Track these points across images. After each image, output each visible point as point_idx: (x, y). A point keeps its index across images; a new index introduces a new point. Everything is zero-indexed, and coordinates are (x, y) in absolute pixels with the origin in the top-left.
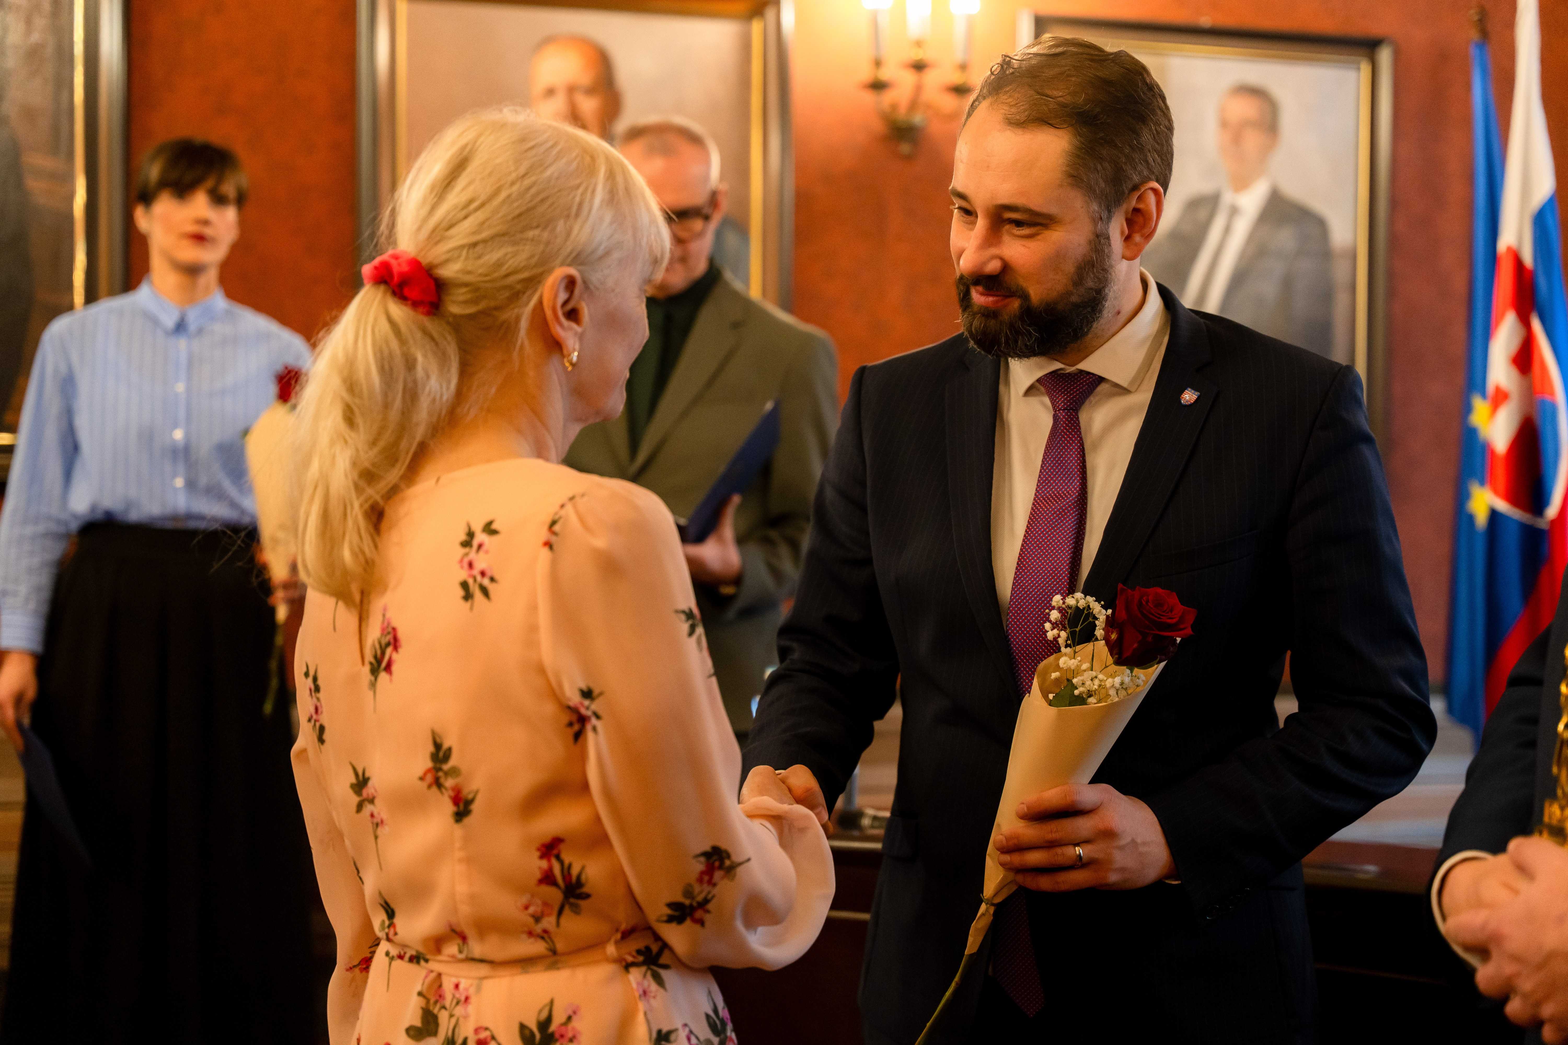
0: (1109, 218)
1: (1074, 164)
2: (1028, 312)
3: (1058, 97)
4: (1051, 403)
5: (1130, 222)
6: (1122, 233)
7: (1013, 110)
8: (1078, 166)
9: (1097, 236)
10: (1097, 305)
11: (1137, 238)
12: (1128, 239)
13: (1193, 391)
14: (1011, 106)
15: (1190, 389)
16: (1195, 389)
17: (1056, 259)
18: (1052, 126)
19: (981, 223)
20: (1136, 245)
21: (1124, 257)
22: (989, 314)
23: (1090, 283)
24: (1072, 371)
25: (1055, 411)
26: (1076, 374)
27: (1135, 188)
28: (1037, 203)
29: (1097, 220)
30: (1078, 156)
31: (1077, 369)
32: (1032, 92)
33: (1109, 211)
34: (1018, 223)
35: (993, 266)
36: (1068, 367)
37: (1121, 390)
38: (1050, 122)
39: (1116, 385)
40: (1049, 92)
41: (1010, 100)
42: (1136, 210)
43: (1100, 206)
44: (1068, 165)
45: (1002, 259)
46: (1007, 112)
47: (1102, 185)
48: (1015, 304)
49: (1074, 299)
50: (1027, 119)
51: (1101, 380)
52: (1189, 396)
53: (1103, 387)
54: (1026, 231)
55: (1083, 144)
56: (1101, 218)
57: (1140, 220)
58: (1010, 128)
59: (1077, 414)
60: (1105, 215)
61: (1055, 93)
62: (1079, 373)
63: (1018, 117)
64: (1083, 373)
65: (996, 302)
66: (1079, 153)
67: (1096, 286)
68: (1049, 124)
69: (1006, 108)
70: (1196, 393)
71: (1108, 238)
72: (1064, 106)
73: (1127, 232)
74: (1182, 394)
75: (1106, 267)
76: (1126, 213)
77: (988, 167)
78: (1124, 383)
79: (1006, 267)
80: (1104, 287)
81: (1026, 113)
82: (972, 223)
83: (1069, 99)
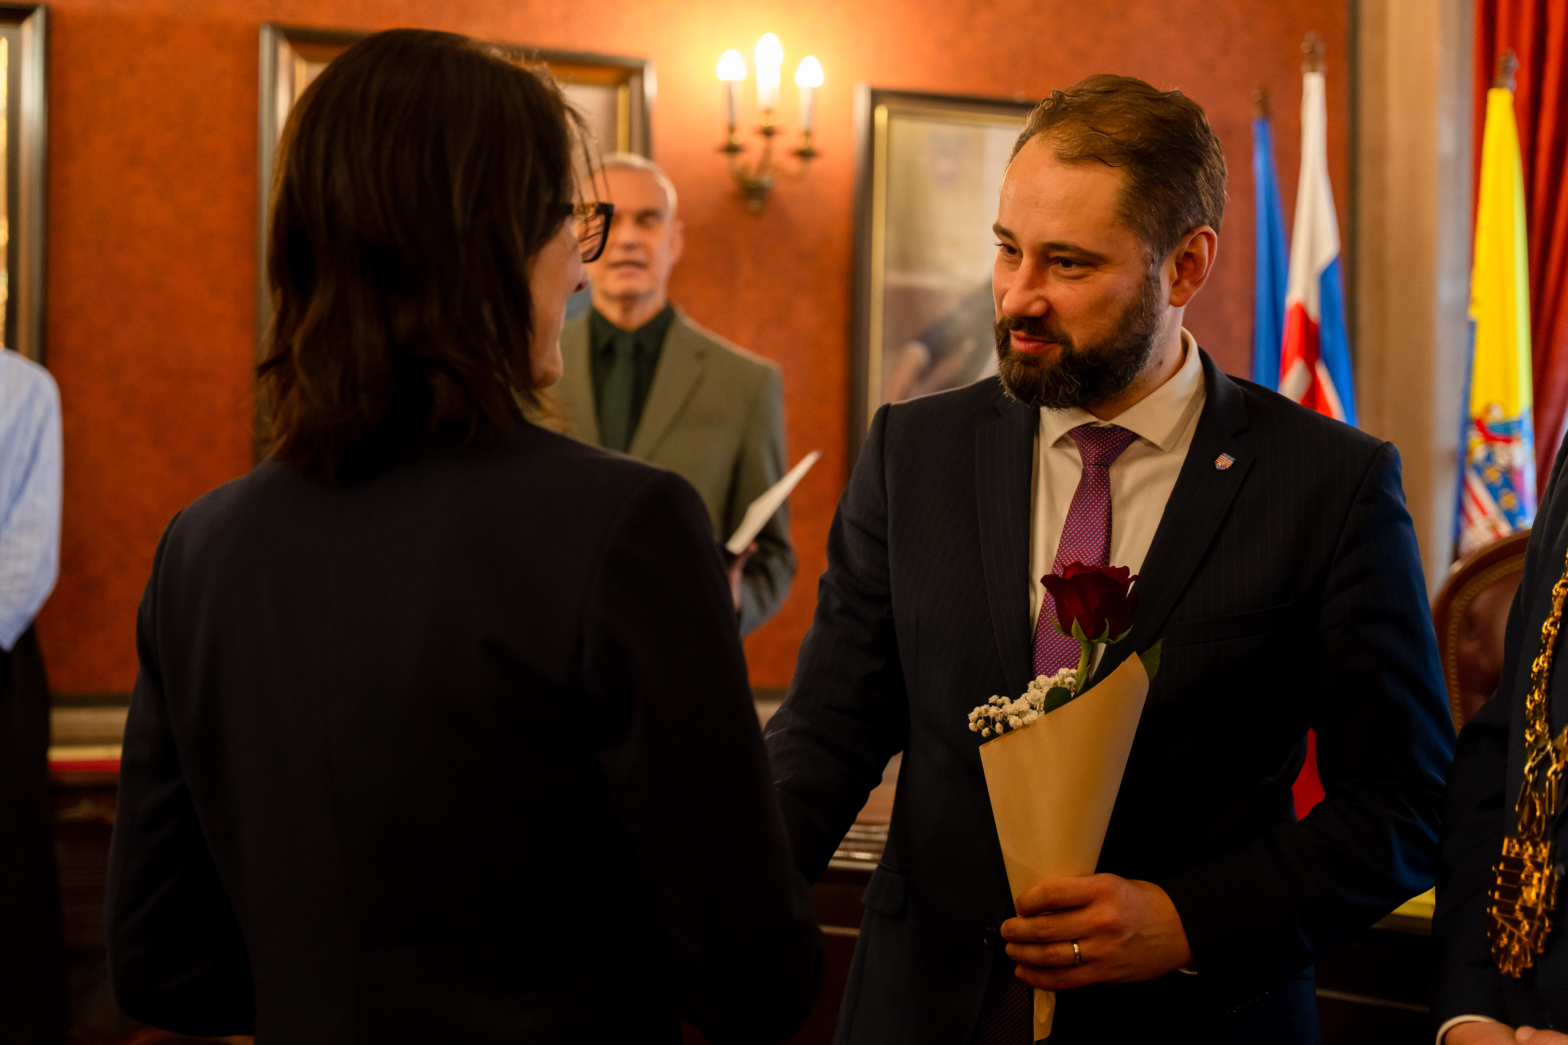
0: (1160, 261)
1: (1127, 204)
2: (1070, 359)
3: (1112, 134)
5: (1179, 266)
6: (1171, 278)
7: (1065, 146)
8: (1131, 206)
9: (1148, 279)
10: (1142, 353)
11: (1186, 283)
12: (1176, 284)
13: (1228, 457)
14: (1063, 141)
15: (1225, 455)
16: (1231, 454)
18: (1105, 163)
19: (1026, 262)
20: (1185, 290)
21: (1171, 303)
22: (1028, 360)
23: (1137, 328)
24: (1107, 426)
25: (1085, 466)
26: (1110, 430)
27: (1189, 231)
28: (1086, 241)
29: (1147, 262)
30: (1131, 195)
31: (1113, 424)
32: (1087, 128)
33: (1162, 254)
34: (1067, 263)
35: (1037, 308)
36: (1101, 421)
37: (1156, 450)
38: (1104, 159)
39: (1149, 444)
40: (1104, 129)
41: (1062, 135)
42: (1188, 255)
43: (1153, 248)
44: (1121, 204)
45: (1046, 300)
46: (1058, 148)
47: (1156, 227)
48: (1056, 352)
49: (1119, 345)
50: (1079, 155)
51: (1134, 437)
52: (1224, 462)
53: (1137, 445)
54: (1074, 271)
55: (1137, 182)
56: (1153, 261)
57: (1191, 265)
58: (1061, 163)
59: (1108, 470)
60: (1156, 258)
61: (1109, 130)
62: (1113, 429)
63: (1070, 153)
64: (1117, 429)
65: (1037, 348)
66: (1133, 192)
67: (1143, 332)
68: (1103, 161)
69: (1058, 144)
70: (1232, 459)
71: (1158, 282)
72: (1119, 143)
73: (1176, 276)
74: (1217, 459)
75: (1155, 312)
76: (1178, 257)
77: (1037, 203)
78: (1159, 442)
79: (1050, 310)
80: (1150, 334)
81: (1080, 148)
82: (1018, 263)
83: (1121, 137)
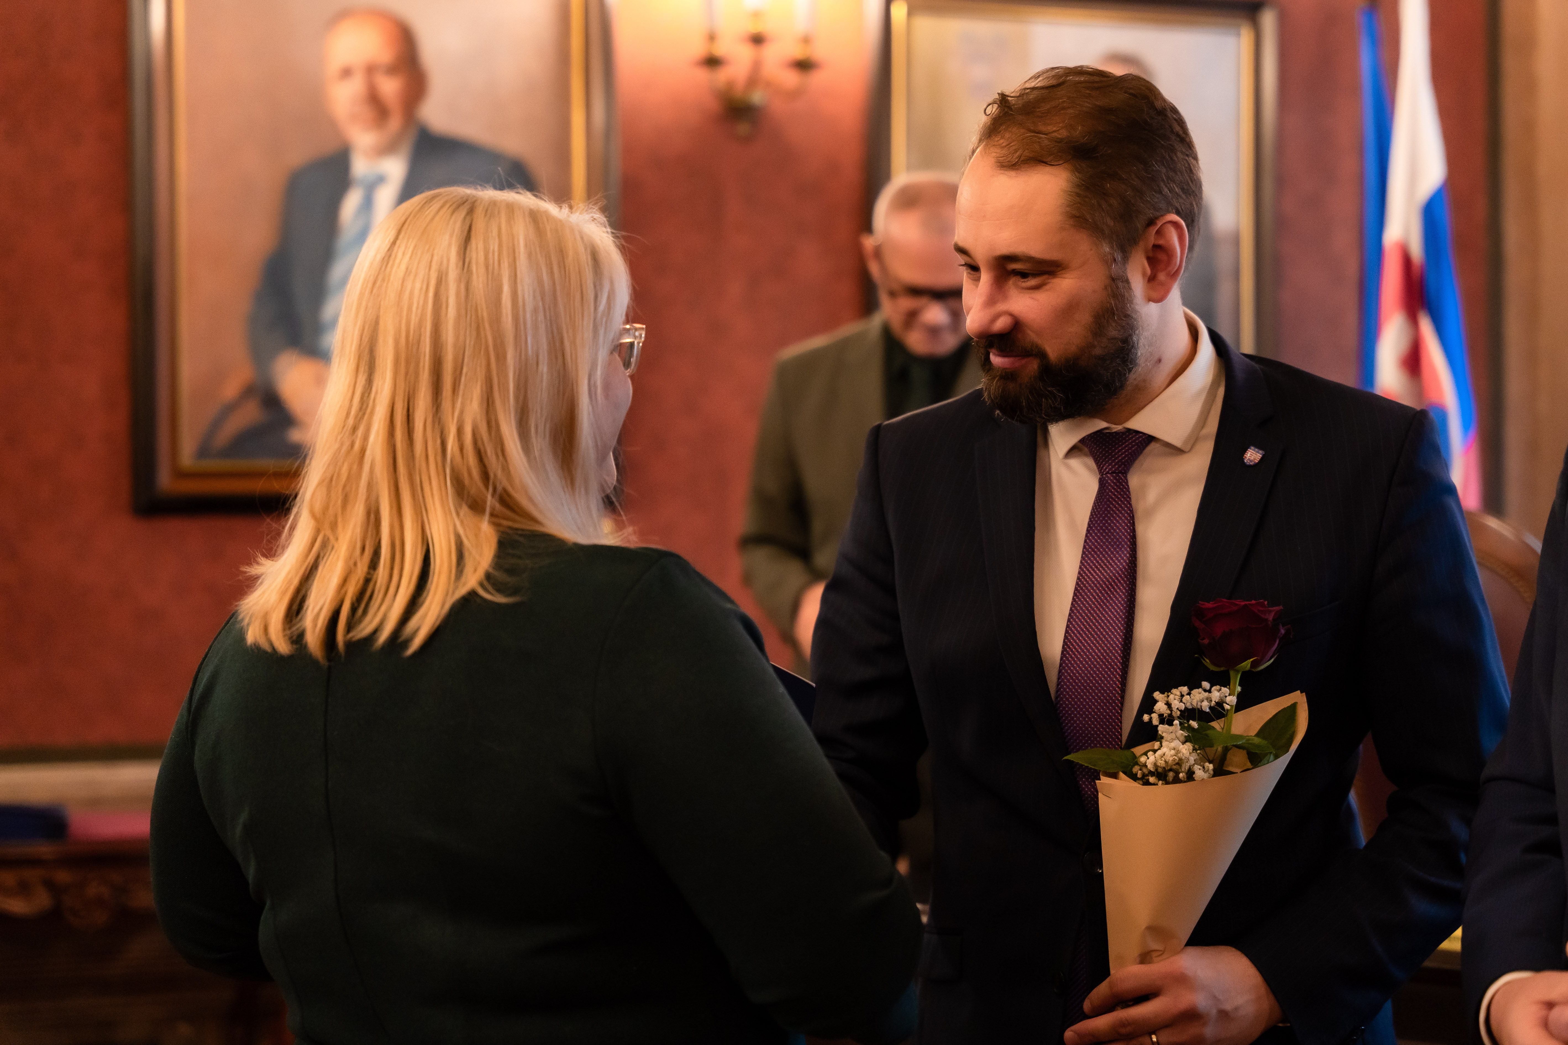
0: (1126, 259)
1: (1074, 204)
2: (1049, 372)
3: (1051, 133)
4: (1097, 466)
5: (1152, 261)
6: (1144, 274)
7: (1005, 151)
8: (1079, 205)
9: (1113, 279)
11: (1162, 277)
12: (1151, 279)
13: (1257, 450)
14: (1003, 147)
15: (1252, 448)
16: (1259, 446)
17: (1068, 310)
18: (1047, 164)
19: (985, 277)
20: (1162, 284)
21: (1150, 299)
22: (1012, 376)
23: (1112, 332)
24: (1119, 430)
25: (1102, 475)
26: (1123, 433)
27: (1151, 222)
29: (1110, 262)
30: (1078, 195)
31: (1125, 428)
32: (1024, 131)
33: (1125, 252)
34: (1024, 275)
35: (1003, 324)
36: (1114, 426)
37: (1175, 451)
38: (1046, 160)
39: (1168, 445)
40: (1042, 128)
41: (1002, 141)
42: (1157, 247)
43: (1112, 247)
44: (1068, 206)
45: (1011, 315)
46: (998, 155)
47: (1111, 223)
48: (1033, 364)
49: (1098, 351)
50: (1019, 160)
51: (1150, 439)
52: (1253, 455)
53: (1153, 446)
54: (1032, 282)
55: (1085, 179)
56: (1115, 260)
57: (1162, 256)
58: (1002, 172)
59: (1126, 477)
60: (1119, 257)
61: (1050, 128)
62: (1126, 432)
63: (1010, 159)
64: (1131, 432)
65: (1014, 363)
66: (1078, 191)
67: (1121, 335)
68: (1044, 162)
69: (999, 151)
70: (1261, 452)
71: (1127, 281)
72: (1059, 141)
73: (1149, 271)
74: (1244, 454)
75: (1130, 313)
76: (1146, 251)
77: (984, 216)
78: (1178, 443)
79: (1017, 323)
80: (1131, 335)
81: (1018, 153)
82: (978, 279)
83: (1063, 134)
